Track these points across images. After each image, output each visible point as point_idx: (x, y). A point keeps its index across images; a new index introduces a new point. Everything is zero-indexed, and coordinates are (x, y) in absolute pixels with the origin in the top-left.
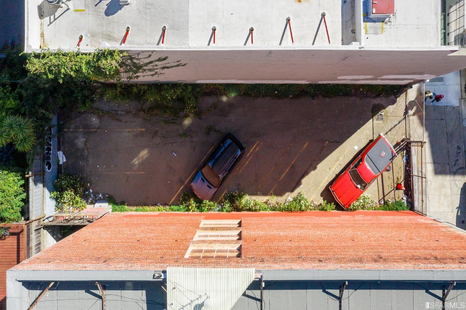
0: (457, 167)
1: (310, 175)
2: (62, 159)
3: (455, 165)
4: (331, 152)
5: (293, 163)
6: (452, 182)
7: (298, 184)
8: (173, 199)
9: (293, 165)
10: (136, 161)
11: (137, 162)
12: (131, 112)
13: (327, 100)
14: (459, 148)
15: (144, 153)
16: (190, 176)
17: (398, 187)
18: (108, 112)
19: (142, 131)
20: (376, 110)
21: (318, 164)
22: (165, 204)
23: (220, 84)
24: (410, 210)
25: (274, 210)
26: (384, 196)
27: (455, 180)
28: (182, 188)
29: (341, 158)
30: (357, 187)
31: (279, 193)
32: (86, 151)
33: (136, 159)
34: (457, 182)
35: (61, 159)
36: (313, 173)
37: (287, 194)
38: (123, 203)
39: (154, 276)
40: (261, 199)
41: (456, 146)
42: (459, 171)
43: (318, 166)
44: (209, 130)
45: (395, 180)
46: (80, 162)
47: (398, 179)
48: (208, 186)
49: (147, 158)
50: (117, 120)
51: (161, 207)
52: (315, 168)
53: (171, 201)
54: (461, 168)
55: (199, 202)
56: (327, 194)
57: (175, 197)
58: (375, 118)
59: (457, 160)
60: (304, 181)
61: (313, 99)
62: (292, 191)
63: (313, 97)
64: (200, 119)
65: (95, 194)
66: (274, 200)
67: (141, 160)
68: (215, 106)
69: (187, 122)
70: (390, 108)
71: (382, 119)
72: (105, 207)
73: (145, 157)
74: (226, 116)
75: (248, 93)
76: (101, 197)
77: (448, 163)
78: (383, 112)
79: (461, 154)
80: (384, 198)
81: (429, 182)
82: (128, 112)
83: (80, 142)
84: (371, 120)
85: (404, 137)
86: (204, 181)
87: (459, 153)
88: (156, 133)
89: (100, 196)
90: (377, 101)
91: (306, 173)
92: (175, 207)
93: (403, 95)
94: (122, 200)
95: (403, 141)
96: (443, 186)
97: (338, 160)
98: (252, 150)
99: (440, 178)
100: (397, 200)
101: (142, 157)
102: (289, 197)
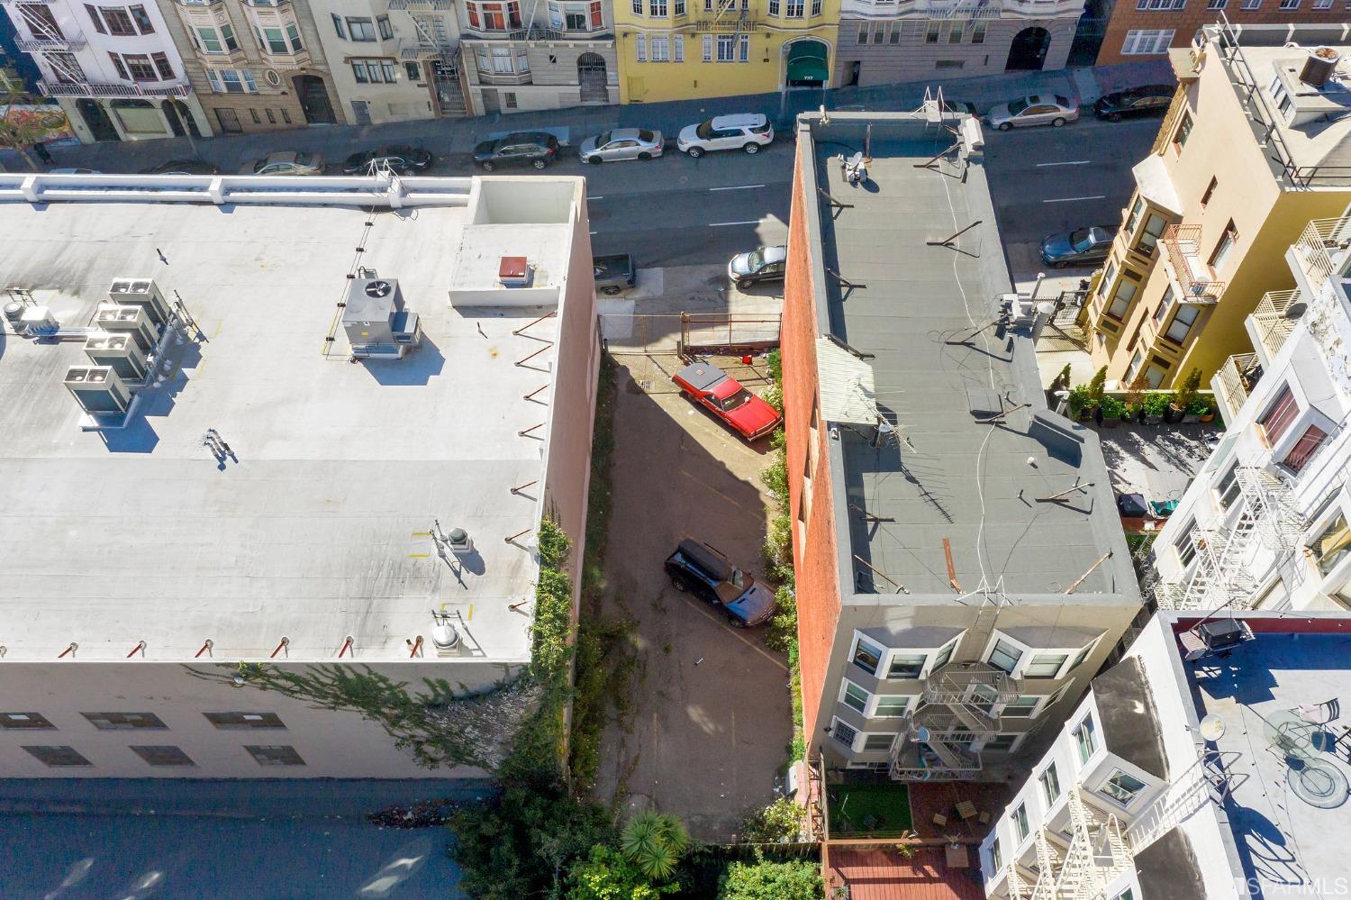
1: (732, 470)
4: (696, 443)
5: (712, 490)
6: (740, 303)
7: (746, 483)
8: (778, 663)
9: (717, 490)
11: (711, 726)
15: (695, 713)
17: (749, 363)
18: (621, 781)
20: (635, 390)
21: (714, 459)
22: (788, 676)
26: (762, 378)
28: (758, 650)
30: (749, 402)
33: (705, 728)
36: (729, 466)
37: (763, 498)
42: (723, 297)
43: (719, 459)
45: (738, 365)
47: (736, 362)
48: (751, 593)
51: (793, 680)
52: (722, 464)
53: (783, 666)
56: (761, 443)
57: (775, 661)
58: (646, 390)
64: (639, 622)
66: (772, 515)
67: (706, 719)
68: (617, 599)
69: (640, 643)
70: (633, 373)
71: (649, 383)
73: (701, 712)
78: (639, 382)
79: (701, 296)
80: (765, 379)
84: (651, 396)
85: (676, 357)
86: (744, 600)
87: (699, 298)
88: (661, 694)
90: (622, 388)
92: (792, 654)
93: (616, 358)
95: (681, 358)
97: (709, 435)
99: (734, 318)
100: (766, 362)
101: (701, 716)
102: (768, 496)
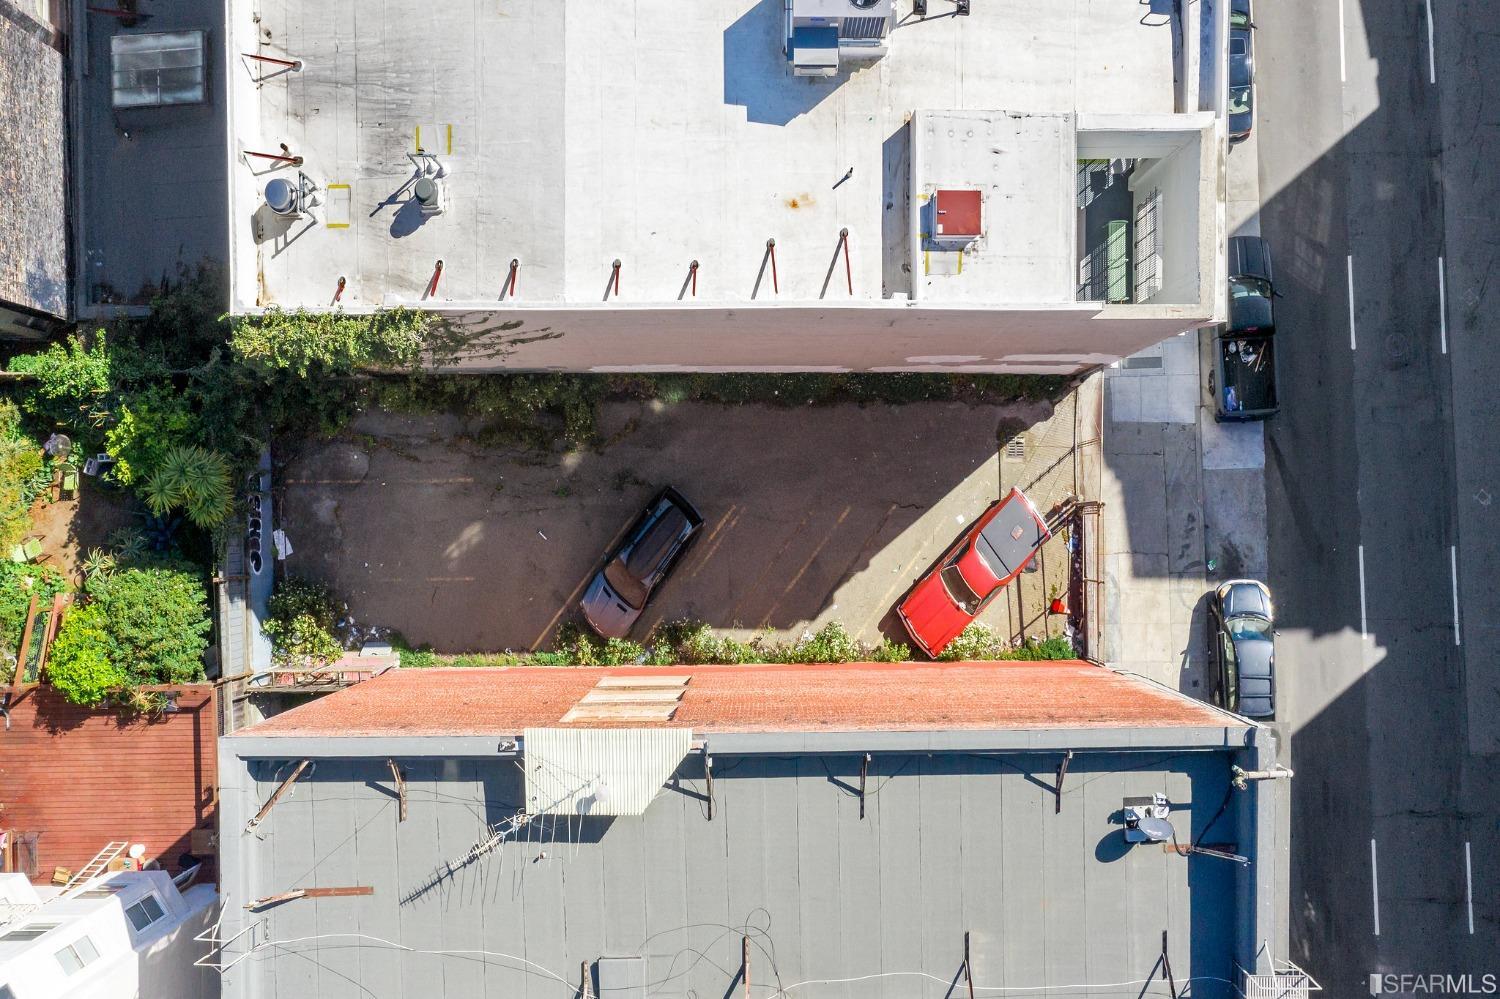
0: (1185, 562)
1: (853, 581)
2: (284, 548)
3: (1181, 557)
4: (904, 528)
5: (816, 553)
6: (1175, 596)
7: (828, 601)
8: (540, 639)
9: (815, 559)
10: (454, 551)
11: (455, 554)
12: (440, 440)
13: (896, 409)
14: (1191, 518)
15: (473, 533)
16: (580, 586)
17: (1055, 608)
18: (387, 442)
19: (466, 483)
20: (1007, 432)
21: (873, 555)
22: (521, 650)
23: (648, 376)
24: (1079, 658)
25: (770, 661)
26: (1023, 628)
27: (1179, 591)
28: (560, 613)
29: (926, 544)
30: (958, 608)
31: (783, 624)
32: (338, 529)
33: (453, 546)
34: (1184, 595)
35: (280, 548)
36: (860, 577)
37: (801, 625)
38: (424, 648)
39: (500, 746)
40: (741, 637)
41: (1185, 515)
42: (1192, 570)
43: (874, 562)
44: (622, 479)
45: (1049, 592)
46: (326, 556)
47: (1054, 589)
48: (619, 605)
49: (480, 544)
50: (409, 457)
51: (513, 656)
52: (865, 566)
53: (536, 644)
54: (1194, 564)
55: (600, 641)
56: (893, 625)
57: (545, 633)
58: (1005, 451)
59: (1187, 546)
60: (839, 595)
61: (863, 408)
62: (813, 618)
63: (862, 402)
64: (602, 454)
65: (361, 627)
66: (771, 638)
67: (465, 548)
68: (636, 425)
69: (571, 460)
70: (1040, 429)
71: (1021, 454)
72: (385, 656)
73: (475, 541)
74: (661, 449)
75: (711, 395)
76: (374, 635)
77: (1166, 551)
78: (1022, 438)
79: (1196, 532)
80: (1021, 633)
81: (1123, 597)
82: (435, 440)
83: (325, 508)
84: (995, 456)
85: (1070, 494)
86: (610, 596)
87: (1193, 529)
88: (499, 487)
89: (373, 632)
90: (1008, 412)
91: (844, 578)
92: (545, 657)
93: (1068, 399)
94: (424, 642)
95: (1066, 503)
96: (1153, 604)
97: (918, 546)
98: (720, 526)
99: (1148, 586)
100: (1053, 636)
101: (469, 540)
102: (805, 633)
